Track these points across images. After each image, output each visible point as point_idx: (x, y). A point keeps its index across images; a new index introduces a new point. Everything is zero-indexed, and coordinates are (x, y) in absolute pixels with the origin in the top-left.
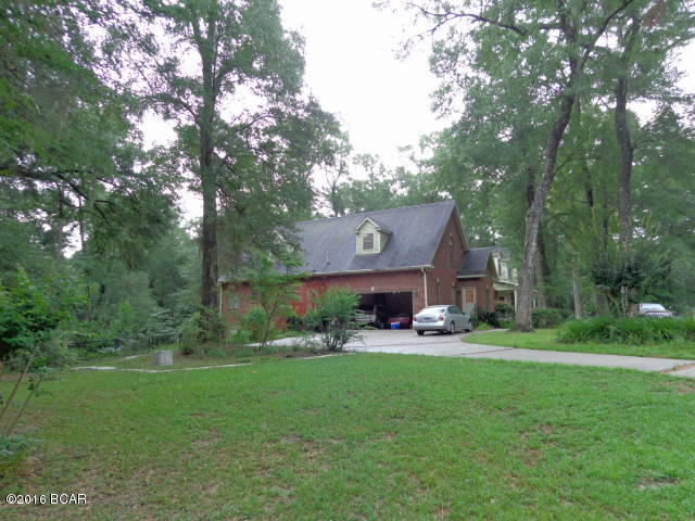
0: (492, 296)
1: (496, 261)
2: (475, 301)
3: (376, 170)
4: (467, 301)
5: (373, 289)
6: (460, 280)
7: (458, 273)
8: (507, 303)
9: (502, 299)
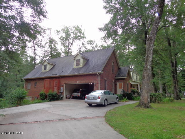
0: (129, 86)
1: (131, 73)
2: (122, 88)
3: (94, 46)
4: (119, 88)
5: (78, 82)
6: (116, 79)
7: (116, 77)
8: (135, 89)
9: (134, 87)
